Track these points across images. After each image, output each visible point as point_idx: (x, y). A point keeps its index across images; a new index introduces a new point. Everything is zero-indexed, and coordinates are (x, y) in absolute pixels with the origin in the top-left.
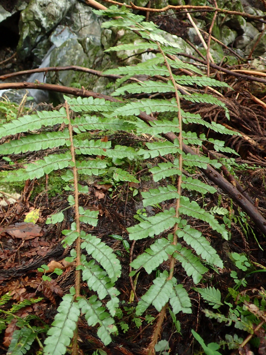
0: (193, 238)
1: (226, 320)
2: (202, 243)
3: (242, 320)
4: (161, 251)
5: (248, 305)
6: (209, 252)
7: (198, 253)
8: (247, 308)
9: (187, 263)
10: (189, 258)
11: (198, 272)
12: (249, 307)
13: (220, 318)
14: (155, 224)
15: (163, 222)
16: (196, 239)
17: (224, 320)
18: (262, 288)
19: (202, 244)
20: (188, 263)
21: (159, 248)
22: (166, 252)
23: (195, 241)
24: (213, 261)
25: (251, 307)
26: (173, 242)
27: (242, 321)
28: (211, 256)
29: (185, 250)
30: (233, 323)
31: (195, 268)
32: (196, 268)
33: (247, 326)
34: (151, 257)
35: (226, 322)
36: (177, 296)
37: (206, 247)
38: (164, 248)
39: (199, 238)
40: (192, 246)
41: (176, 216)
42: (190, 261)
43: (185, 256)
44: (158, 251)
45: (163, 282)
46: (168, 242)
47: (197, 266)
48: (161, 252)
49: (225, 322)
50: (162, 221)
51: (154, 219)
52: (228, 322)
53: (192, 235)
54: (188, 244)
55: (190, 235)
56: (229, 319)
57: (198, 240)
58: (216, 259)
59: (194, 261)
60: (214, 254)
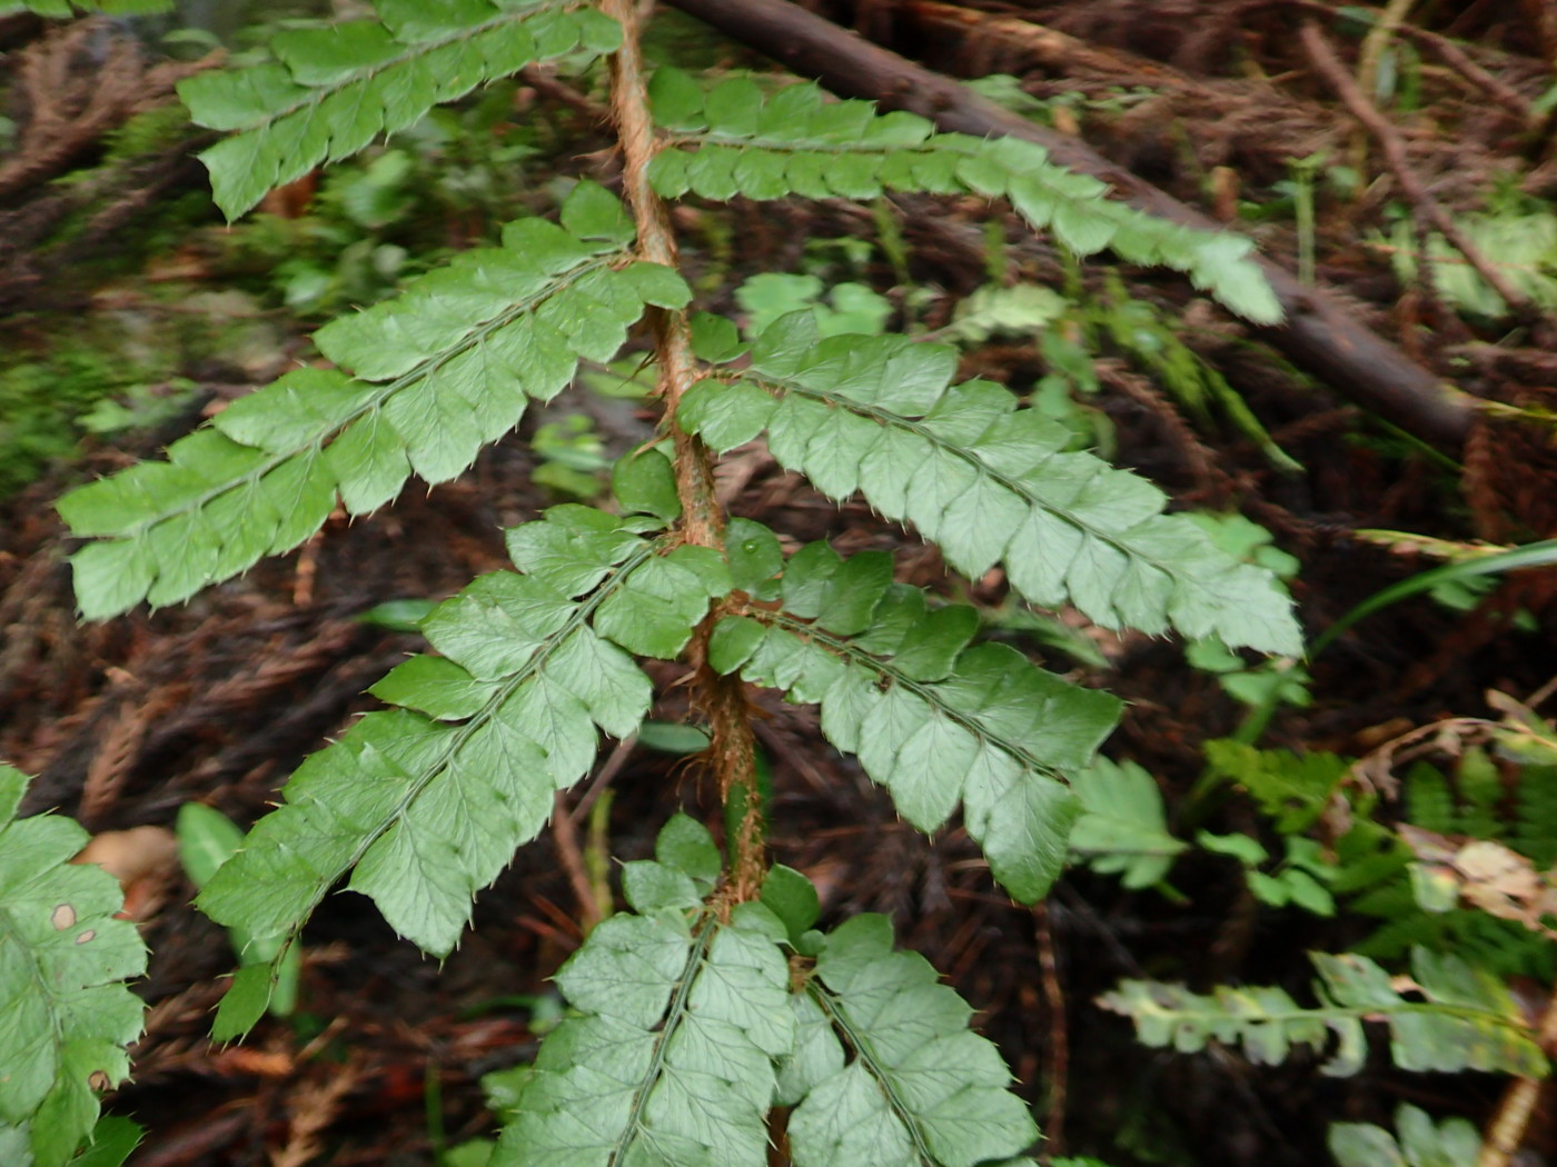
0: (872, 428)
1: (1308, 1026)
2: (983, 440)
3: (1434, 985)
4: (557, 642)
5: (1442, 854)
6: (1080, 515)
7: (971, 554)
8: (1444, 884)
9: (875, 695)
10: (884, 639)
11: (1018, 756)
12: (1460, 875)
13: (1256, 1022)
14: (415, 378)
15: (499, 339)
16: (910, 422)
17: (1298, 1035)
18: (1497, 699)
19: (987, 456)
20: (883, 686)
21: (533, 620)
22: (608, 639)
23: (906, 447)
24: (1169, 604)
25: (1471, 871)
26: (679, 525)
27: (1434, 995)
28: (1123, 552)
29: (826, 569)
30: (1378, 1036)
31: (975, 729)
32: (990, 719)
33: (1484, 1025)
34: (447, 740)
35: (1318, 1046)
36: (850, 1054)
37: (1034, 474)
38: (589, 607)
39: (940, 404)
40: (889, 505)
41: (634, 246)
42: (909, 665)
43: (839, 621)
44: (522, 652)
45: (675, 959)
46: (623, 537)
47: (992, 694)
48: (555, 663)
49: (1307, 1046)
50: (492, 329)
51: (390, 323)
52: (1333, 1040)
53: (851, 393)
54: (837, 488)
55: (836, 403)
56: (1329, 1015)
57: (934, 427)
58: (1193, 568)
59: (944, 653)
60: (1144, 527)
